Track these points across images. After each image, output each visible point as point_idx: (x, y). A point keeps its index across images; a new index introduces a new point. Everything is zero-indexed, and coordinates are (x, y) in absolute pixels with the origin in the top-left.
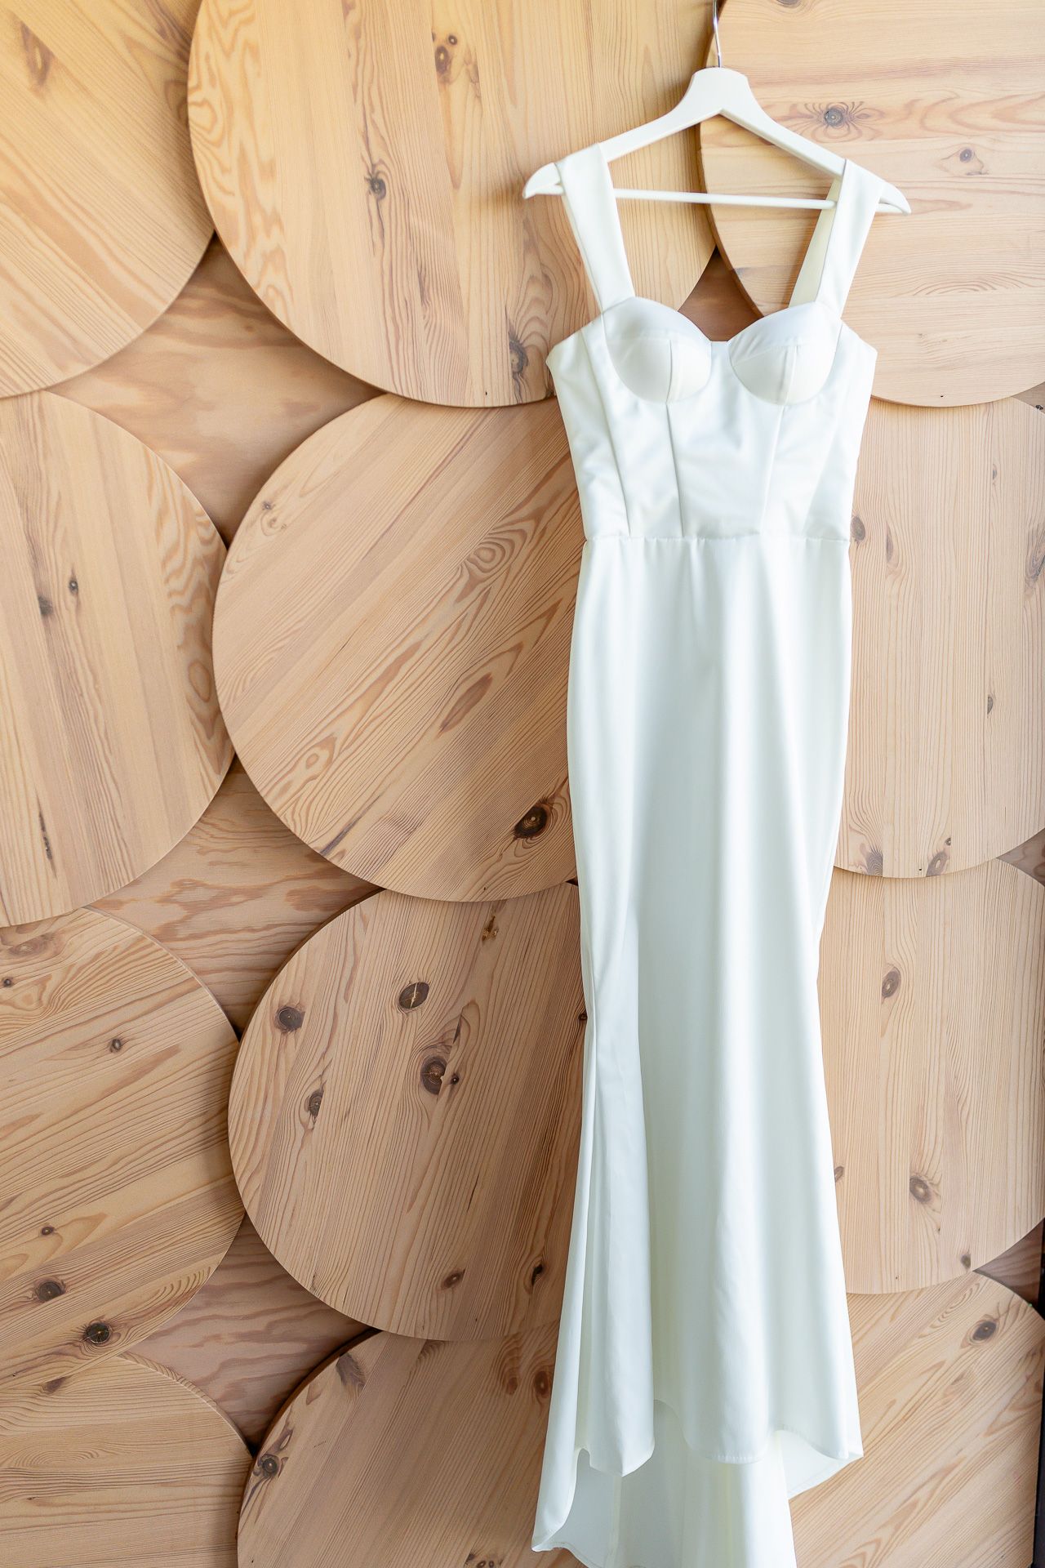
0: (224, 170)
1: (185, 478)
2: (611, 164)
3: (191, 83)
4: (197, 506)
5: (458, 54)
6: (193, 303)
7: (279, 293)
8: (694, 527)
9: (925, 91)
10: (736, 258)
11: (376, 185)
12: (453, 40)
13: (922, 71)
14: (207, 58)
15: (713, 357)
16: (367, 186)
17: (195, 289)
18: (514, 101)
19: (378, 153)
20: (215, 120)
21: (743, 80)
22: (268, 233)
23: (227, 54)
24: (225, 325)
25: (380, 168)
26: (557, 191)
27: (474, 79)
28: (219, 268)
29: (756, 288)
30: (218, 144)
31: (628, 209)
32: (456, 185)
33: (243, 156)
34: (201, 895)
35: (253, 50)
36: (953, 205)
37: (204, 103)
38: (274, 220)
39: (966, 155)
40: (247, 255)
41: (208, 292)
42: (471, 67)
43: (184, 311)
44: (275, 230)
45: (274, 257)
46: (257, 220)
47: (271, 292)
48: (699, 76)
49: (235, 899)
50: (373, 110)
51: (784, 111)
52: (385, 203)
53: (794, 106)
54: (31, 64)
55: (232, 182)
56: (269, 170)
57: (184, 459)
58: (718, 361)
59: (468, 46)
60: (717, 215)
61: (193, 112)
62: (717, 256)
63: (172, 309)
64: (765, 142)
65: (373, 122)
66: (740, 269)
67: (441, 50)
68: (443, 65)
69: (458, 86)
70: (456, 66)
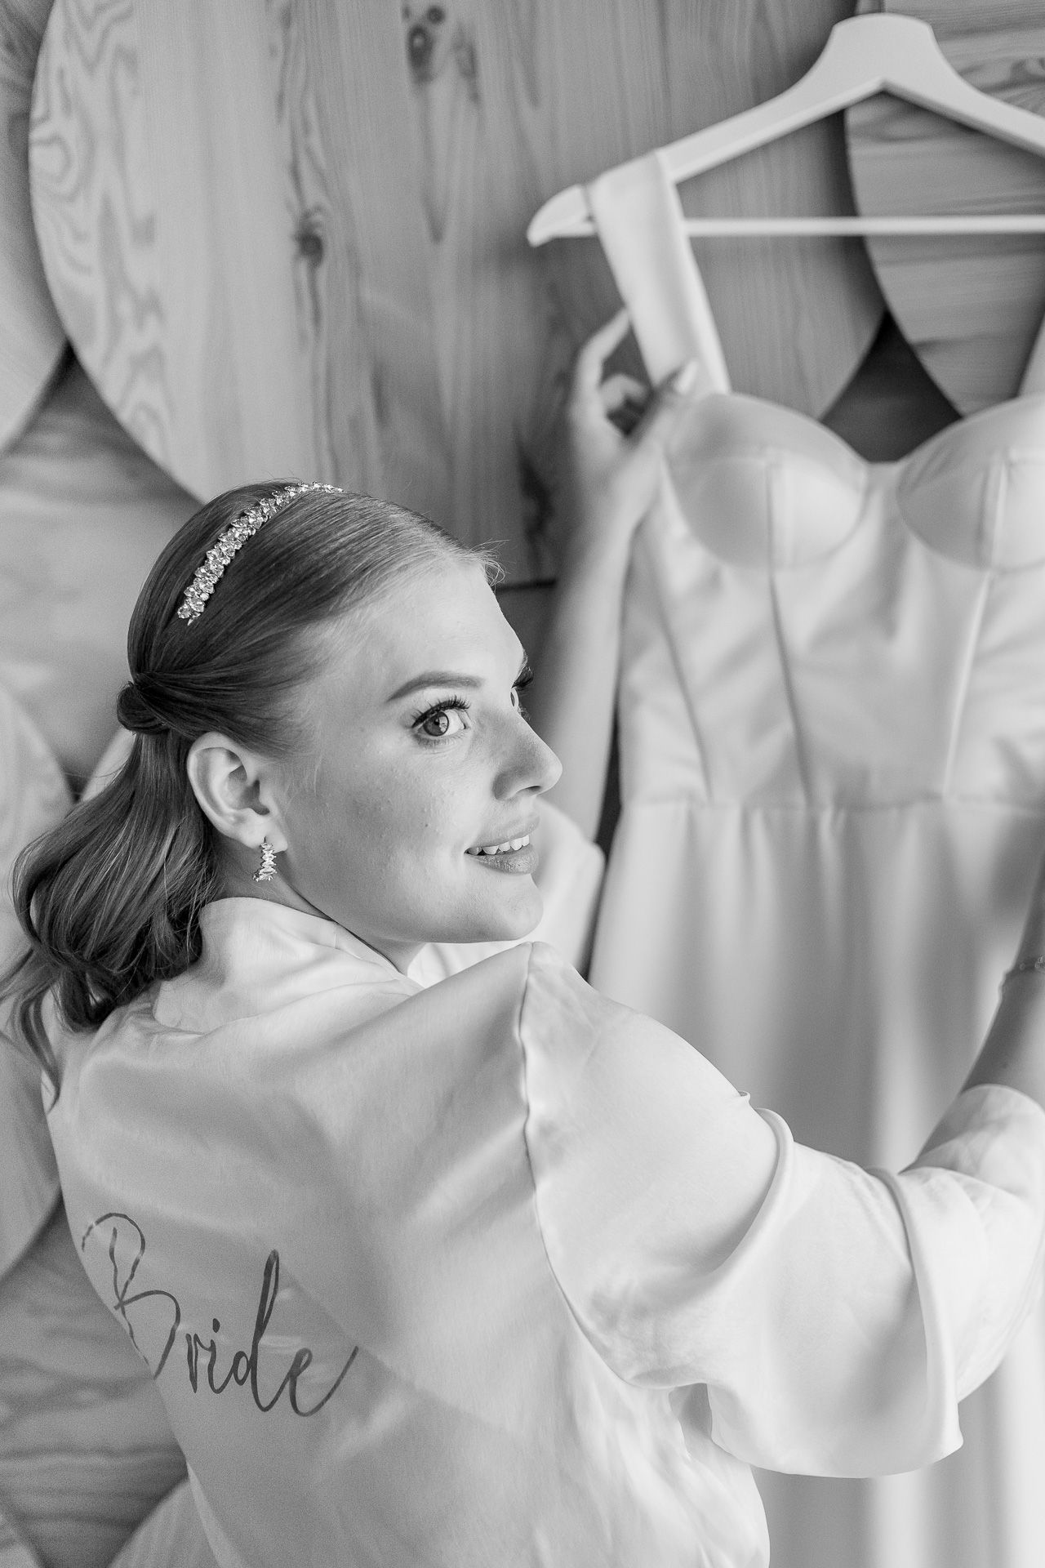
0: (79, 237)
1: (31, 705)
2: (682, 186)
3: (37, 112)
4: (39, 748)
5: (444, 35)
6: (53, 440)
7: (154, 416)
8: (825, 788)
10: (913, 330)
11: (310, 244)
12: (436, 15)
14: (62, 74)
15: (868, 492)
16: (290, 248)
17: (51, 417)
18: (535, 100)
19: (313, 195)
20: (67, 163)
21: (922, 31)
22: (140, 324)
23: (90, 67)
24: (96, 471)
25: (318, 218)
26: (584, 229)
27: (470, 70)
29: (946, 373)
30: (72, 198)
31: (703, 250)
32: (437, 235)
33: (107, 217)
34: (30, 1384)
35: (129, 58)
37: (55, 140)
38: (149, 305)
40: (107, 359)
42: (464, 54)
43: (39, 451)
44: (151, 321)
45: (149, 361)
46: (125, 308)
47: (142, 417)
48: (843, 31)
49: (85, 1396)
50: (307, 130)
51: (1001, 74)
52: (323, 272)
53: (1019, 66)
55: (89, 253)
56: (146, 232)
57: (30, 676)
58: (877, 500)
59: (460, 21)
60: (877, 254)
61: (37, 155)
62: (887, 330)
64: (964, 129)
65: (309, 151)
66: (929, 345)
67: (417, 32)
68: (420, 55)
69: (445, 86)
70: (443, 55)
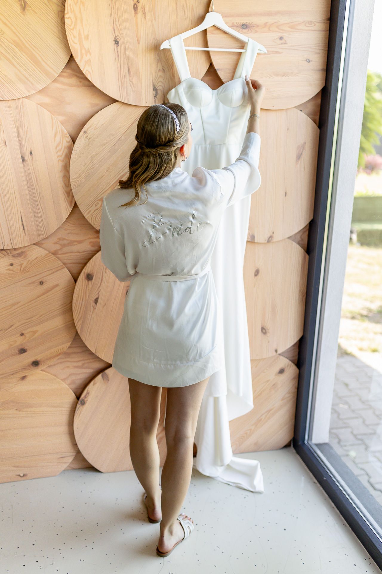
0: (75, 37)
1: (63, 123)
2: (183, 40)
3: (66, 12)
4: (65, 132)
5: (140, 5)
6: (65, 74)
7: (89, 72)
8: (208, 142)
9: (270, 20)
10: (216, 66)
11: (117, 42)
12: (138, 2)
13: (269, 14)
14: (70, 5)
16: (114, 43)
17: (65, 70)
18: (155, 20)
19: (117, 34)
20: (72, 23)
21: (220, 16)
22: (86, 56)
23: (76, 4)
24: (74, 81)
25: (118, 37)
26: (169, 48)
27: (144, 13)
28: (73, 65)
29: (222, 75)
30: (73, 29)
31: (187, 51)
32: (139, 43)
33: (80, 34)
34: (65, 242)
35: (83, 3)
36: (277, 52)
37: (69, 18)
38: (88, 52)
39: (281, 38)
40: (80, 61)
41: (69, 71)
42: (143, 9)
43: (63, 76)
44: (88, 54)
45: (88, 62)
46: (84, 51)
47: (87, 72)
48: (208, 14)
49: (75, 243)
50: (116, 21)
51: (231, 25)
52: (119, 47)
53: (233, 23)
54: (21, 5)
55: (76, 40)
56: (87, 38)
57: (62, 118)
58: (214, 95)
59: (142, 3)
60: (211, 53)
61: (66, 20)
62: (211, 65)
63: (59, 76)
64: (225, 33)
65: (116, 24)
66: (217, 69)
67: (135, 4)
68: (135, 9)
69: (140, 15)
70: (139, 9)
